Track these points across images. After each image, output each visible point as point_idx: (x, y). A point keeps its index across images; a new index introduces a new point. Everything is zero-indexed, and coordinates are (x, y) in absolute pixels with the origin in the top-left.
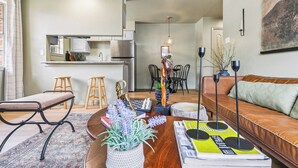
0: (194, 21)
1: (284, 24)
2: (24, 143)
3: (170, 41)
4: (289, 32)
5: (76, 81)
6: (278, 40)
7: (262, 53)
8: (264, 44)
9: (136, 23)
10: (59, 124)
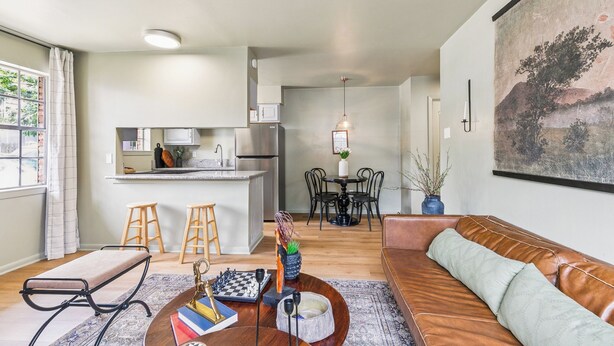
0: (397, 83)
1: (525, 128)
2: (67, 338)
3: (346, 125)
4: (532, 144)
5: (167, 209)
6: (517, 156)
7: (496, 173)
8: (499, 157)
9: (283, 88)
10: (121, 308)
